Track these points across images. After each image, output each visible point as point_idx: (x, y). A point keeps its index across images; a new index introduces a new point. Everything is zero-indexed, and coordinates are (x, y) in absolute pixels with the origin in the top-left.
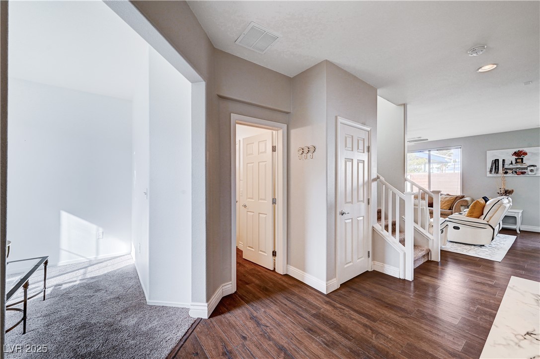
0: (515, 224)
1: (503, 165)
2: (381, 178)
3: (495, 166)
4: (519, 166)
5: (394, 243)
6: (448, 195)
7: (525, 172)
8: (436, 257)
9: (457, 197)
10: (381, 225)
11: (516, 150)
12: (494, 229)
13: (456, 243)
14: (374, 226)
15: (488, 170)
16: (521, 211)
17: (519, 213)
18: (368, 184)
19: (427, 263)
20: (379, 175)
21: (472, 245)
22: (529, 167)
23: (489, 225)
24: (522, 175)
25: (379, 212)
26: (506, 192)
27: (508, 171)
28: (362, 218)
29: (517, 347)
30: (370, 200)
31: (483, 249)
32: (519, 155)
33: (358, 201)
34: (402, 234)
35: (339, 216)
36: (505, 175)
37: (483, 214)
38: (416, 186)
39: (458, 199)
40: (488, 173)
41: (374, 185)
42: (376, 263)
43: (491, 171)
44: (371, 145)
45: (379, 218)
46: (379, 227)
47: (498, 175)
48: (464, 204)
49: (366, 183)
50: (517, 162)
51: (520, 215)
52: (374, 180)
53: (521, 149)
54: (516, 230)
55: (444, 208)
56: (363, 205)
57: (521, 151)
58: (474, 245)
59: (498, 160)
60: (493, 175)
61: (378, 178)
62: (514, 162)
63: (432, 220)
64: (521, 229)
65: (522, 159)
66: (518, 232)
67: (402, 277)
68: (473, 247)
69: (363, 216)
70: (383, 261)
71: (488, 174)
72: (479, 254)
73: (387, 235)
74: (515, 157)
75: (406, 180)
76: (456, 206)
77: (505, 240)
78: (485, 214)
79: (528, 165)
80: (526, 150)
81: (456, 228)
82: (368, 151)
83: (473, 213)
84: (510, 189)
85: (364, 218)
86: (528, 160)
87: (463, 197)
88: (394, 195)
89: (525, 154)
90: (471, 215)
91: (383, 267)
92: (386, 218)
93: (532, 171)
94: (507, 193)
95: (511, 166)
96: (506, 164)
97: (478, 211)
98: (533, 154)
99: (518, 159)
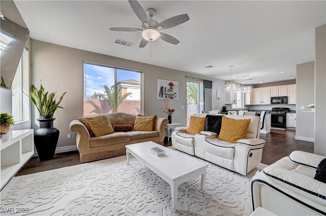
1: (165, 91)
3: (162, 92)
4: (171, 93)
7: (173, 97)
11: (170, 82)
15: (158, 94)
22: (174, 94)
24: (172, 99)
26: (169, 111)
27: (167, 96)
32: (171, 85)
36: (166, 99)
40: (158, 96)
43: (160, 95)
47: (163, 98)
50: (170, 90)
53: (172, 82)
59: (163, 87)
60: (161, 98)
65: (172, 88)
71: (159, 98)
74: (169, 87)
80: (174, 83)
86: (174, 89)
89: (173, 85)
93: (175, 97)
95: (168, 93)
98: (176, 86)
99: (171, 88)
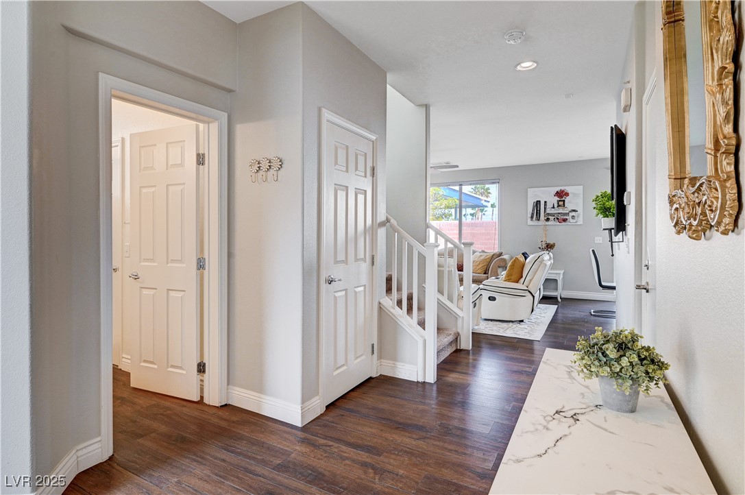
0: (556, 289)
1: (545, 208)
2: (392, 221)
3: (537, 210)
4: (561, 210)
5: (411, 326)
6: (483, 252)
7: (567, 219)
8: (466, 343)
9: (494, 255)
10: (391, 300)
11: (558, 189)
12: (534, 297)
13: (492, 320)
14: (382, 301)
15: (529, 215)
16: (562, 272)
17: (560, 274)
18: (371, 232)
19: (455, 354)
20: (389, 217)
21: (510, 321)
22: (570, 212)
23: (529, 291)
24: (564, 223)
25: (389, 280)
26: (547, 246)
27: (550, 217)
28: (362, 288)
29: (545, 430)
30: (375, 258)
31: (522, 325)
32: (561, 195)
33: (357, 260)
34: (422, 312)
35: (324, 286)
36: (547, 223)
37: (522, 277)
38: (443, 236)
39: (494, 257)
40: (529, 219)
41: (382, 232)
42: (385, 362)
43: (532, 217)
44: (376, 163)
45: (389, 290)
46: (389, 303)
47: (540, 223)
48: (502, 264)
49: (369, 228)
50: (559, 206)
51: (561, 276)
52: (382, 224)
53: (563, 188)
54: (557, 298)
55: (478, 272)
56: (364, 267)
57: (563, 191)
58: (512, 322)
59: (540, 201)
60: (535, 223)
61: (388, 220)
62: (556, 206)
63: (462, 288)
64: (562, 296)
65: (564, 201)
66: (559, 300)
67: (421, 380)
68: (511, 324)
69: (365, 286)
70: (394, 358)
71: (530, 222)
72: (518, 333)
73: (400, 313)
74: (557, 199)
75: (428, 226)
76: (492, 268)
77: (545, 311)
78: (524, 277)
79: (570, 209)
80: (568, 189)
81: (492, 299)
82: (373, 175)
83: (511, 275)
84: (552, 243)
85: (365, 289)
86: (570, 202)
87: (501, 254)
88: (410, 247)
89: (567, 194)
90: (508, 279)
91: (394, 367)
92: (399, 289)
93: (573, 217)
94: (549, 247)
95: (553, 211)
96: (548, 207)
97: (517, 273)
98: (575, 195)
99: (560, 201)
